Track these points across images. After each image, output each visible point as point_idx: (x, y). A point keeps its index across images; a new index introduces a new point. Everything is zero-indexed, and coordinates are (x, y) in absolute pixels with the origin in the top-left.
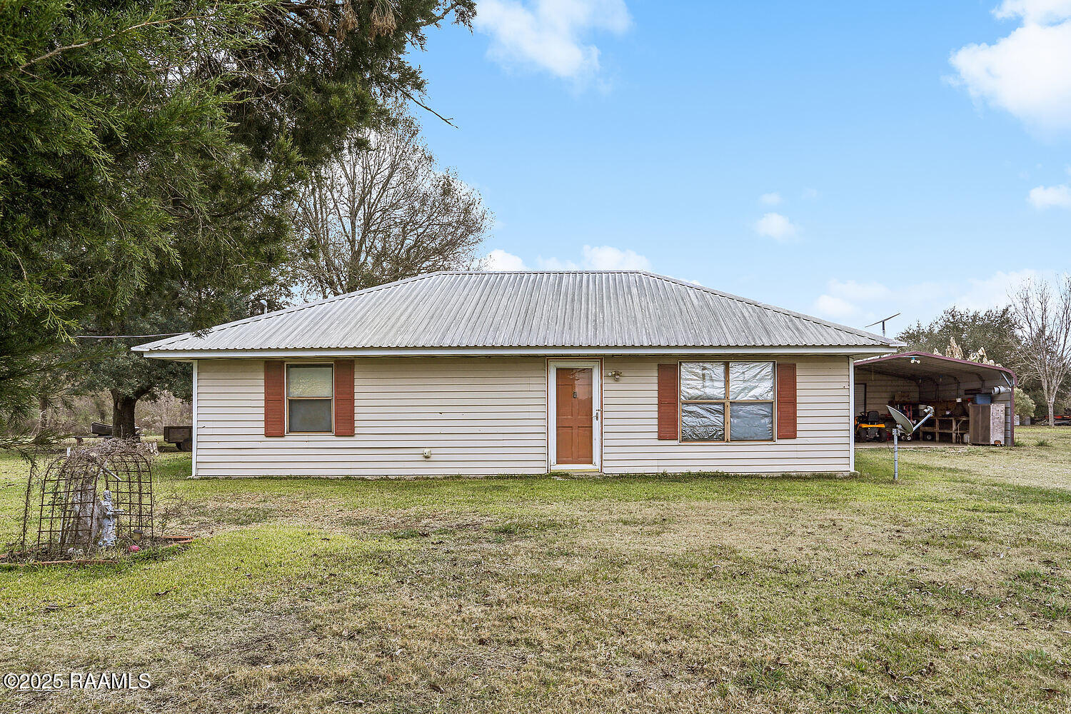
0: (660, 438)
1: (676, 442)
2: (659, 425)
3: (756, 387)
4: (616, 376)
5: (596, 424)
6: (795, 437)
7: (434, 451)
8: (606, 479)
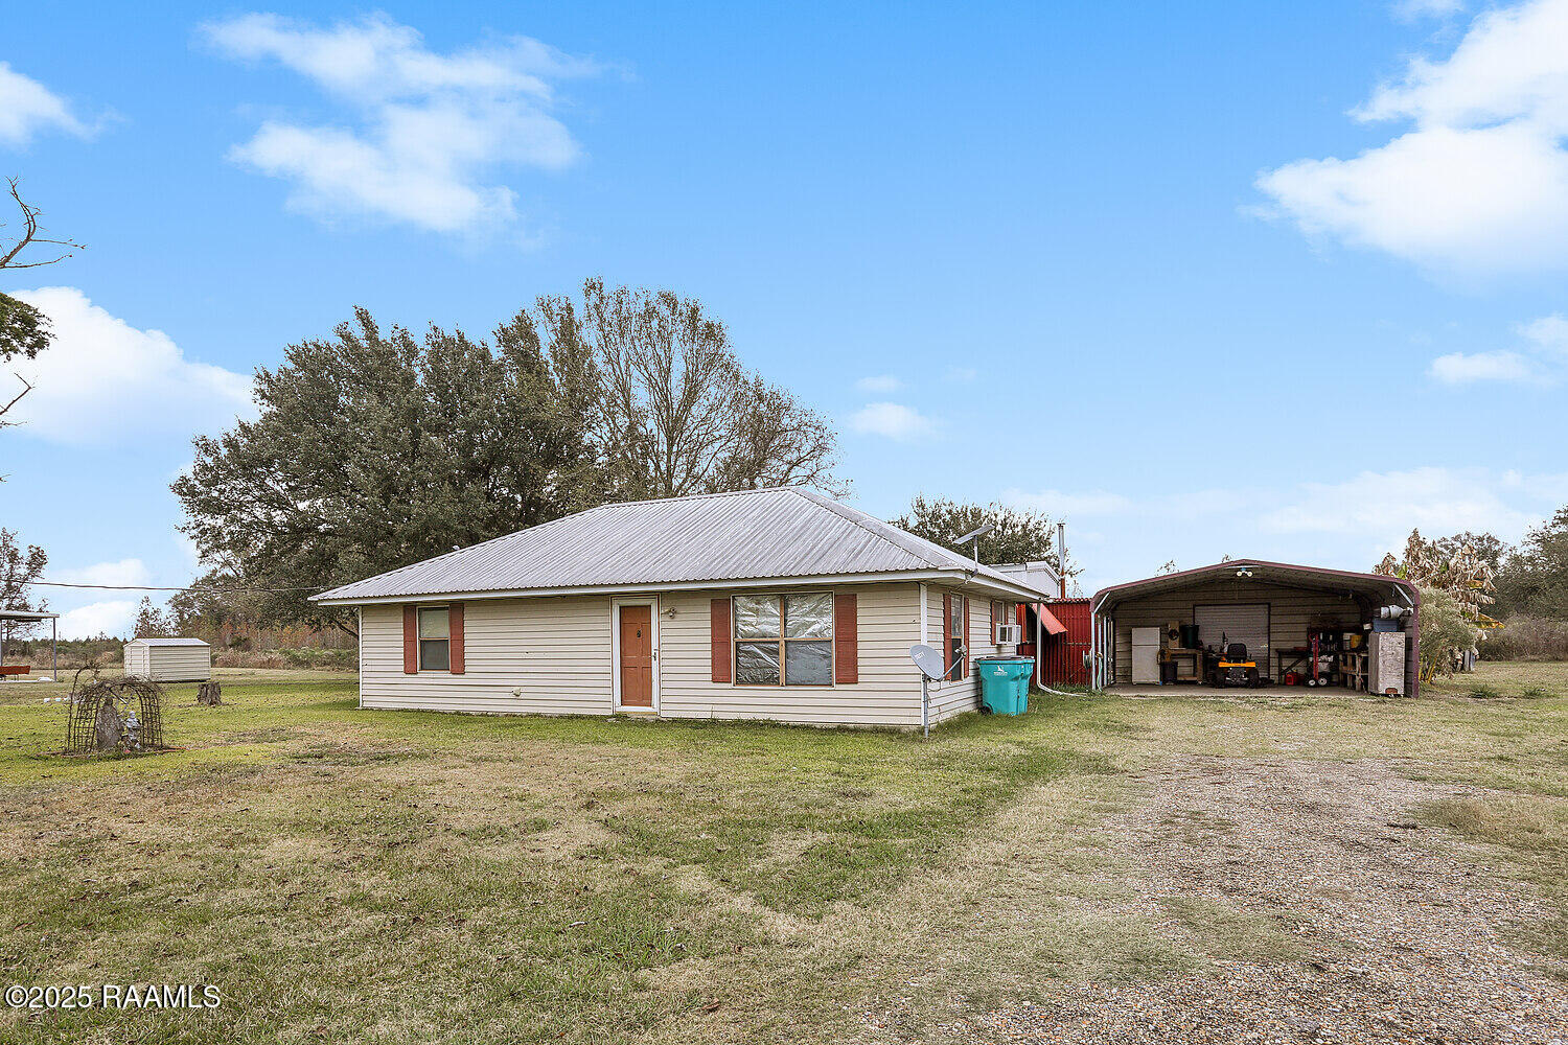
0: (714, 681)
1: (730, 686)
2: (713, 666)
3: (814, 623)
4: (672, 614)
5: (655, 664)
6: (856, 682)
7: (523, 689)
8: (660, 723)
